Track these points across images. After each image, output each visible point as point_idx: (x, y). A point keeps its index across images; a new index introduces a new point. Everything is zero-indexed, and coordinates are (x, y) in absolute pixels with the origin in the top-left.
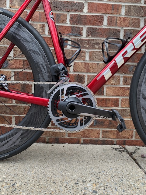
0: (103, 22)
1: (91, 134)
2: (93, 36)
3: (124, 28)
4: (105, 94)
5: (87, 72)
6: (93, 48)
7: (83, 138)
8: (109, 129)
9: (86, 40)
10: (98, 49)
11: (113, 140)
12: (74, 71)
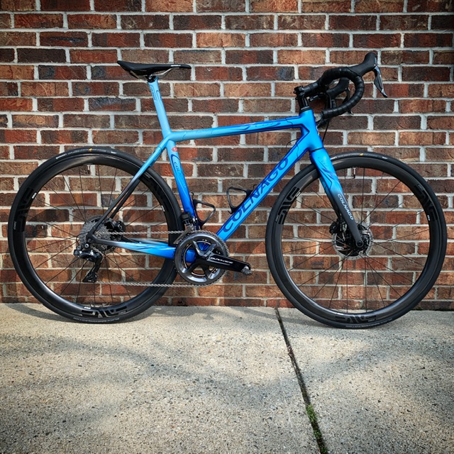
0: (239, 141)
1: (229, 292)
2: (226, 160)
3: (269, 147)
4: (247, 236)
5: (221, 207)
6: (228, 175)
7: (219, 298)
8: (255, 284)
9: (217, 165)
10: (235, 176)
11: (262, 299)
12: (203, 206)
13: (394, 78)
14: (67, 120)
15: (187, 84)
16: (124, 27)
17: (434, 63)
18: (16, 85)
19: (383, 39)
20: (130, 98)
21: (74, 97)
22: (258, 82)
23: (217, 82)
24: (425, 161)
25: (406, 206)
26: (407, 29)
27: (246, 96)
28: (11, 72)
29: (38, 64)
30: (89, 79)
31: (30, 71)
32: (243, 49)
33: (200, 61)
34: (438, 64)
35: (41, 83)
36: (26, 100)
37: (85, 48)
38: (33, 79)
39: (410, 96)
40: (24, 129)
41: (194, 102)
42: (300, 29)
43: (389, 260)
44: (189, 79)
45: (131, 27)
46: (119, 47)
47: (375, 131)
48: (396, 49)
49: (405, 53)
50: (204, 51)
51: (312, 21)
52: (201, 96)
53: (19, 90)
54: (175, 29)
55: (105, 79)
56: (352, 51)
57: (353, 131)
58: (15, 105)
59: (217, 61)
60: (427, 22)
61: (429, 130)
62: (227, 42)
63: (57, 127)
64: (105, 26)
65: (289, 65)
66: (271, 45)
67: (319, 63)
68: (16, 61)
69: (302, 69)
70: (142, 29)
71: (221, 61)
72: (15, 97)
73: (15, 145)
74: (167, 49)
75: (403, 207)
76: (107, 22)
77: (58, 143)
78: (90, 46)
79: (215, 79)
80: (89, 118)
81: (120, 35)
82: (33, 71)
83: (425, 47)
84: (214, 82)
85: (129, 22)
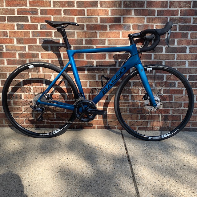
0: (106, 58)
5: (97, 87)
6: (101, 73)
7: (97, 126)
8: (112, 120)
9: (96, 68)
10: (104, 73)
11: (115, 126)
12: (90, 86)
13: (175, 30)
14: (30, 48)
15: (83, 32)
16: (54, 6)
17: (193, 23)
18: (6, 32)
19: (170, 12)
20: (57, 38)
21: (33, 38)
22: (114, 31)
23: (96, 31)
24: (188, 67)
25: (179, 86)
26: (182, 7)
27: (109, 37)
28: (4, 27)
29: (16, 23)
30: (39, 30)
31: (13, 26)
32: (108, 17)
33: (89, 22)
34: (195, 23)
35: (18, 31)
36: (11, 39)
37: (37, 16)
38: (14, 29)
39: (182, 38)
40: (11, 52)
41: (86, 40)
42: (134, 7)
43: (171, 110)
44: (84, 30)
45: (57, 6)
46: (52, 15)
47: (166, 54)
48: (176, 16)
49: (180, 19)
50: (90, 17)
51: (139, 4)
52: (89, 37)
53: (8, 35)
54: (77, 7)
55: (46, 30)
56: (157, 18)
57: (156, 53)
58: (7, 41)
59: (96, 22)
60: (191, 4)
61: (190, 53)
62: (100, 13)
63: (25, 51)
64: (46, 6)
65: (128, 24)
66: (120, 15)
67: (142, 23)
68: (6, 21)
69: (134, 25)
70: (63, 7)
71: (98, 22)
72: (6, 38)
73: (7, 59)
74: (74, 16)
75: (178, 87)
76: (47, 4)
77: (26, 58)
78: (39, 15)
79: (95, 30)
80: (39, 47)
81: (53, 10)
82: (14, 26)
83: (190, 16)
84: (95, 31)
85: (57, 4)
